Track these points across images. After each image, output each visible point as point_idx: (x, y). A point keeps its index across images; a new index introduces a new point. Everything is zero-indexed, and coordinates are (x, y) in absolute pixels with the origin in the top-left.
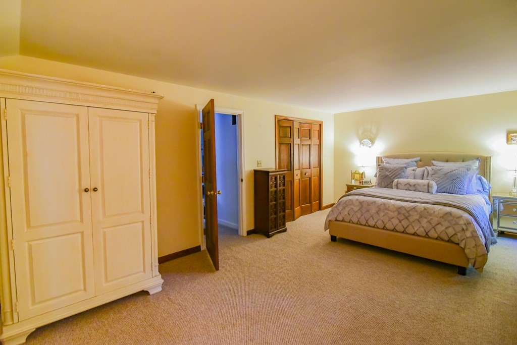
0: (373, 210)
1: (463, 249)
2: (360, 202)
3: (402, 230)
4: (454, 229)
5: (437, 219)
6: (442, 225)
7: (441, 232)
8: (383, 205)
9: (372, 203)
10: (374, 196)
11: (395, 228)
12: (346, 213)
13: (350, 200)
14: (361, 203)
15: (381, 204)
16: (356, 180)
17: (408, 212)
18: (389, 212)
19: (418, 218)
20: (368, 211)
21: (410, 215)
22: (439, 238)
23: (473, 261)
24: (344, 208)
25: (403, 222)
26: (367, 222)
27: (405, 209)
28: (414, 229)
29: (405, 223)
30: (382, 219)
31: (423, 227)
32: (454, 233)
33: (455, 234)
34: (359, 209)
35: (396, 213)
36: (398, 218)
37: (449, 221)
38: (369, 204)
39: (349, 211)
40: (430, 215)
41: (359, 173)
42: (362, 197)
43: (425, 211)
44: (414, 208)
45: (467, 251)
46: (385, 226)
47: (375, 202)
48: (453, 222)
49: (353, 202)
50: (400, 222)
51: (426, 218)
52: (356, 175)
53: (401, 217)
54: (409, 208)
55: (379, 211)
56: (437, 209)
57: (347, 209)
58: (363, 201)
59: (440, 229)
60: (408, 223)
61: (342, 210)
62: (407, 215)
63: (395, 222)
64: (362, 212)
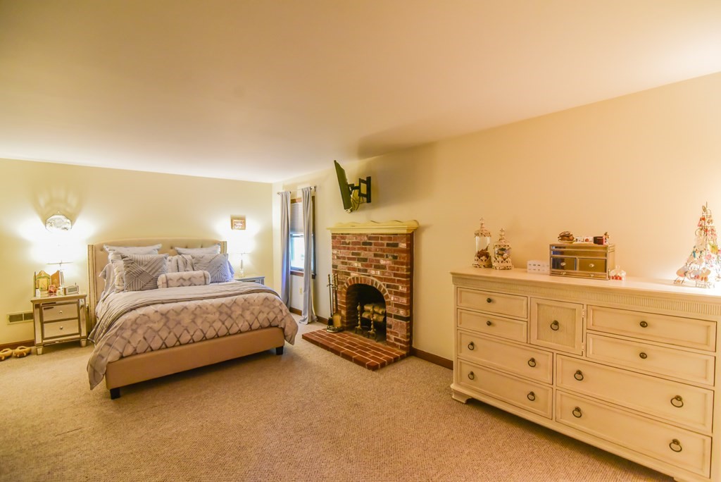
0: (186, 320)
1: (283, 329)
2: (162, 314)
3: (225, 331)
4: (274, 312)
5: (258, 307)
6: (263, 312)
7: (263, 320)
8: (198, 309)
9: (183, 310)
10: (177, 301)
11: (217, 334)
12: (141, 338)
13: (143, 315)
14: (164, 315)
15: (196, 308)
16: (42, 289)
17: (230, 308)
18: (209, 315)
19: (240, 313)
20: (179, 323)
21: (232, 312)
22: (261, 327)
23: (290, 336)
24: (134, 331)
25: (226, 323)
26: (178, 340)
27: (227, 306)
28: (238, 326)
29: (228, 324)
30: (200, 327)
31: (247, 321)
32: (275, 316)
33: (276, 317)
34: (165, 324)
35: (217, 314)
36: (220, 320)
37: (268, 306)
38: (178, 313)
39: (145, 333)
40: (252, 305)
41: (47, 277)
42: (160, 305)
43: (246, 303)
44: (235, 302)
45: (286, 329)
46: (205, 336)
47: (186, 308)
48: (272, 306)
49: (149, 317)
50: (223, 324)
51: (248, 310)
52: (41, 280)
53: (224, 317)
54: (229, 303)
55: (194, 318)
56: (255, 298)
57: (140, 332)
58: (168, 312)
59: (261, 317)
60: (232, 322)
61: (132, 335)
62: (229, 312)
63: (218, 325)
64: (169, 328)
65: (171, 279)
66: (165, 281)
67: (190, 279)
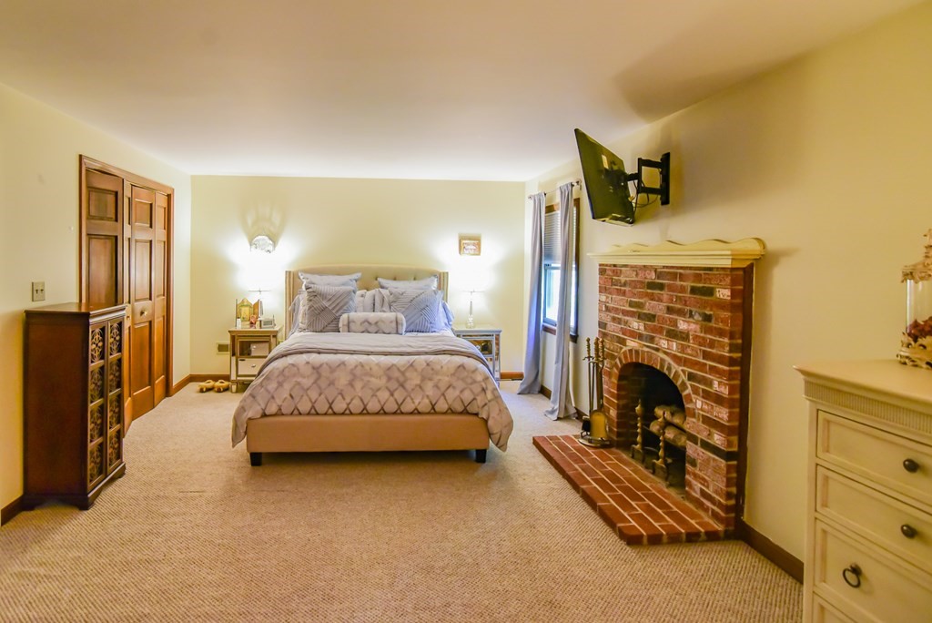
0: (343, 380)
1: (486, 421)
2: (314, 368)
3: (394, 407)
4: (471, 390)
5: (447, 379)
6: (454, 388)
7: (454, 400)
8: (359, 367)
9: (339, 365)
10: (336, 352)
11: (382, 408)
12: (286, 395)
13: (293, 365)
14: (316, 369)
15: (356, 367)
16: (244, 320)
17: (403, 373)
18: (373, 379)
19: (418, 382)
20: (332, 383)
21: (406, 380)
22: (451, 411)
23: (498, 436)
24: (280, 384)
25: (396, 395)
26: (330, 407)
27: (398, 369)
28: (414, 403)
29: (399, 395)
30: (360, 395)
31: (428, 396)
32: (472, 397)
33: (474, 399)
34: (315, 382)
35: (384, 380)
36: (387, 388)
37: (463, 380)
38: (333, 369)
39: (291, 390)
40: (437, 373)
41: (249, 305)
42: (314, 355)
43: (429, 368)
44: (411, 365)
45: (490, 423)
46: (365, 408)
47: (343, 363)
48: (469, 381)
49: (298, 369)
50: (392, 395)
51: (430, 379)
52: (243, 309)
53: (393, 385)
54: (404, 366)
55: (353, 380)
56: (444, 362)
57: (287, 386)
58: (321, 365)
59: (452, 394)
60: (405, 394)
61: (276, 389)
62: (402, 379)
63: (384, 395)
64: (320, 388)
65: (354, 322)
66: (346, 323)
67: (376, 323)
